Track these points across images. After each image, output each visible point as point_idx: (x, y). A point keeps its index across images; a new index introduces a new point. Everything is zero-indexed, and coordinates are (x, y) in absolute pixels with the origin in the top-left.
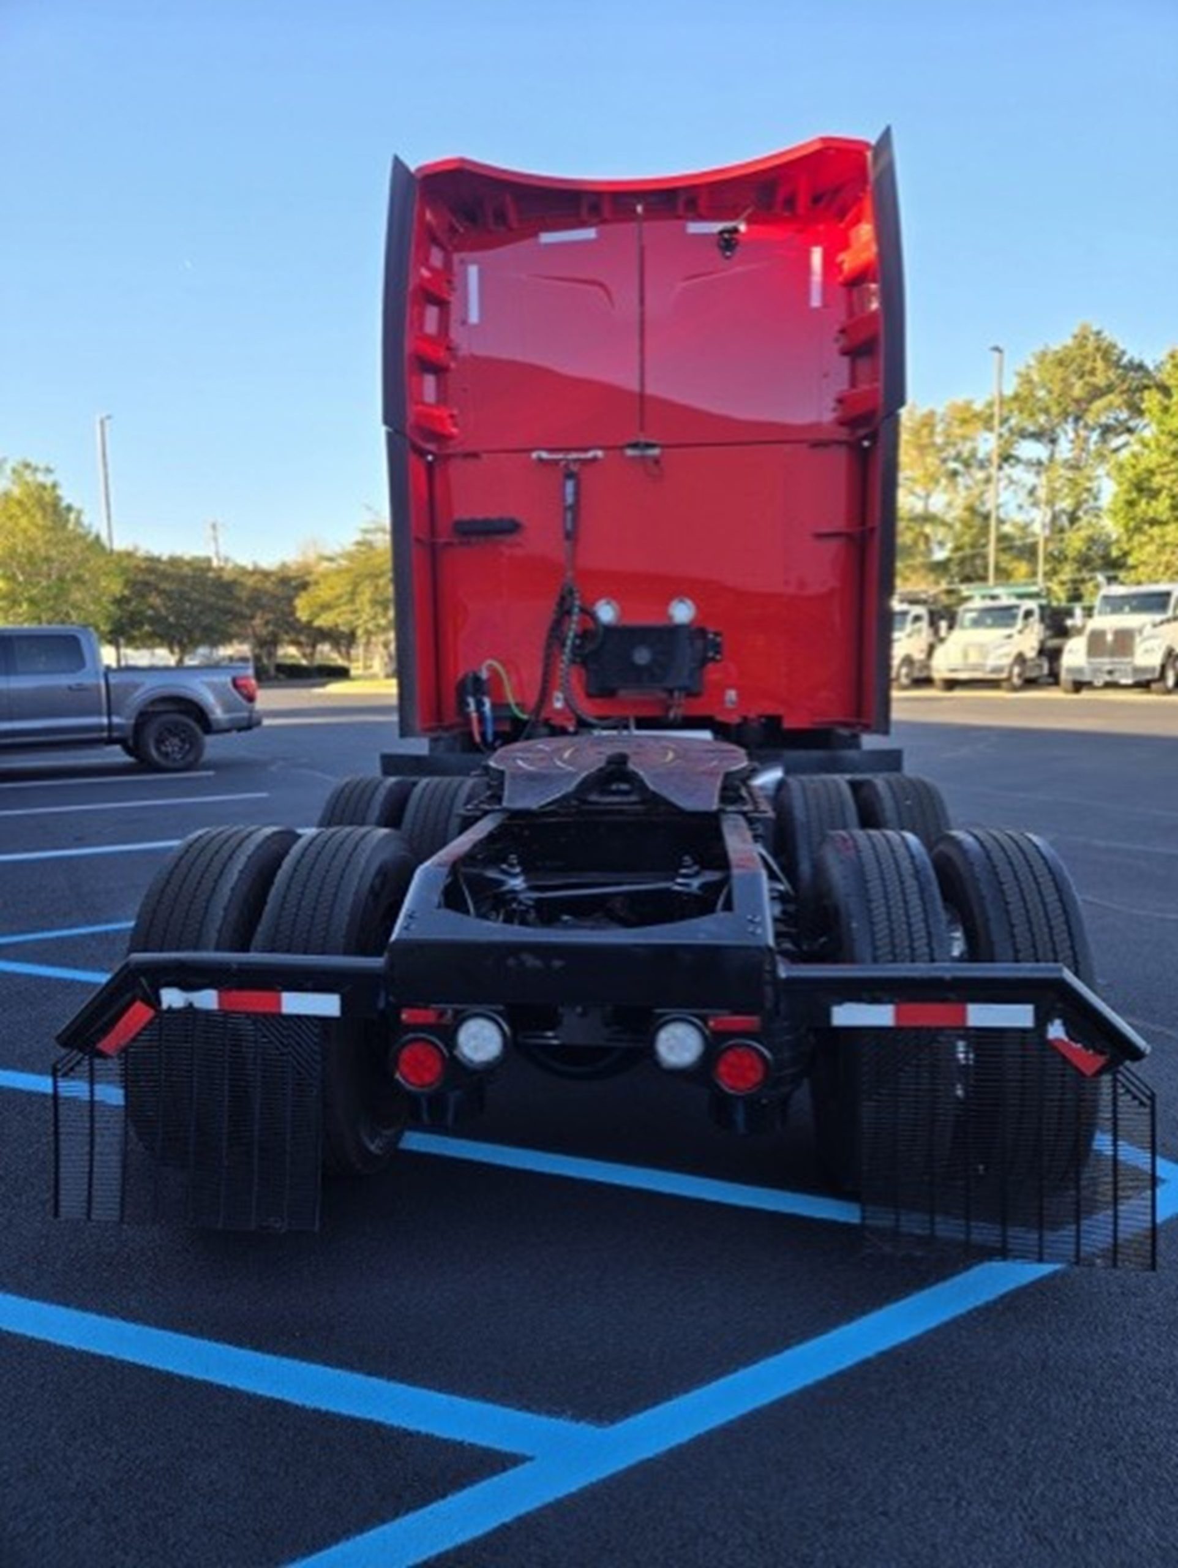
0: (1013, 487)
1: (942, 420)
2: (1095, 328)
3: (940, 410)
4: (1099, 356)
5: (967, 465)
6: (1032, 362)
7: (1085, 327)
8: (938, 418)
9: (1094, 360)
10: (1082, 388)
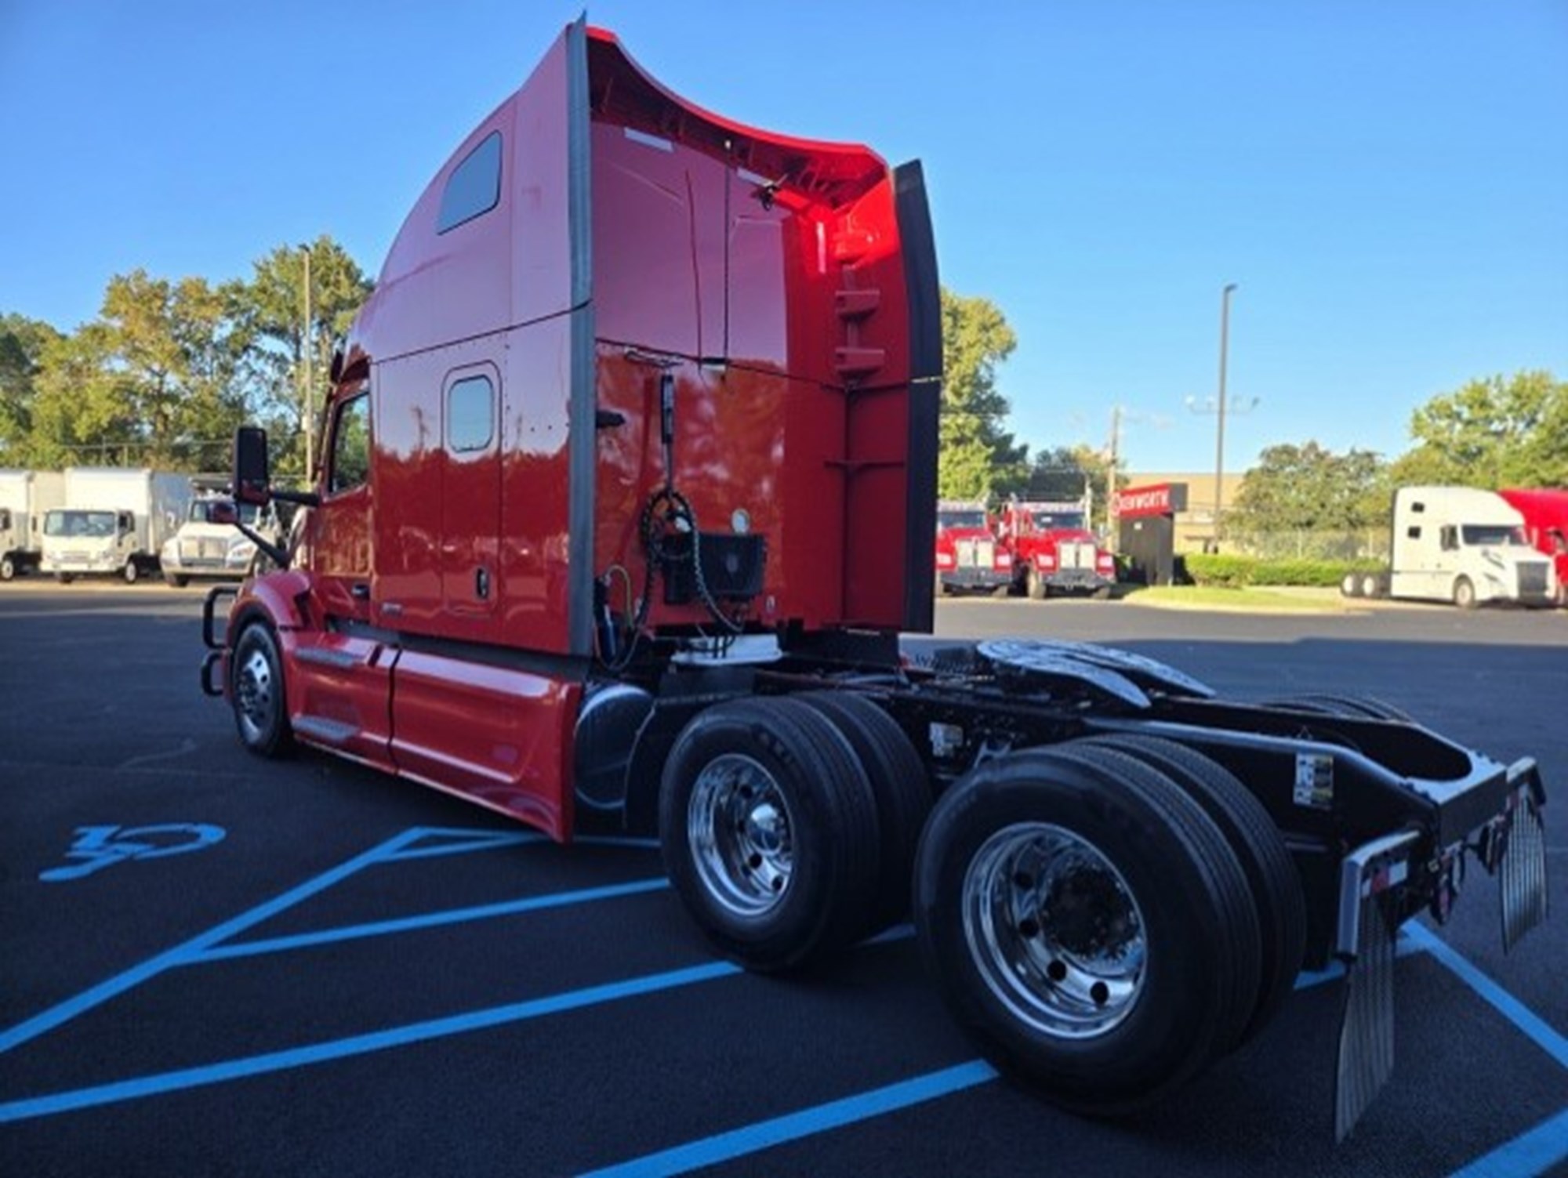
0: (255, 378)
1: (175, 294)
2: (335, 243)
3: (173, 284)
4: (342, 272)
5: (200, 346)
6: (271, 258)
7: (324, 239)
8: (170, 291)
9: (338, 273)
10: (329, 297)
